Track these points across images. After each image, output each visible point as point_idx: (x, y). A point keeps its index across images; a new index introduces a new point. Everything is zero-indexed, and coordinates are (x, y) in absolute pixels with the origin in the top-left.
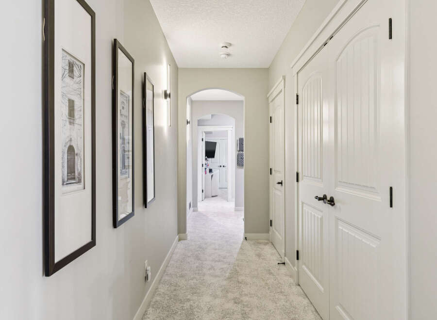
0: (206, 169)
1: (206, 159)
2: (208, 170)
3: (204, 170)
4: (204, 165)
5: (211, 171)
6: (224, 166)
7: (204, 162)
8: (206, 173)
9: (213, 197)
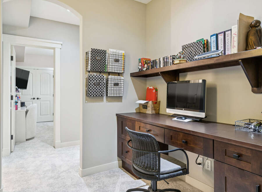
0: (16, 102)
1: (17, 90)
2: (19, 104)
3: (13, 104)
4: (14, 98)
5: (23, 104)
6: (38, 99)
7: (14, 93)
8: (16, 109)
9: (27, 140)
